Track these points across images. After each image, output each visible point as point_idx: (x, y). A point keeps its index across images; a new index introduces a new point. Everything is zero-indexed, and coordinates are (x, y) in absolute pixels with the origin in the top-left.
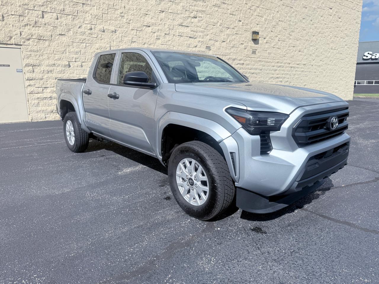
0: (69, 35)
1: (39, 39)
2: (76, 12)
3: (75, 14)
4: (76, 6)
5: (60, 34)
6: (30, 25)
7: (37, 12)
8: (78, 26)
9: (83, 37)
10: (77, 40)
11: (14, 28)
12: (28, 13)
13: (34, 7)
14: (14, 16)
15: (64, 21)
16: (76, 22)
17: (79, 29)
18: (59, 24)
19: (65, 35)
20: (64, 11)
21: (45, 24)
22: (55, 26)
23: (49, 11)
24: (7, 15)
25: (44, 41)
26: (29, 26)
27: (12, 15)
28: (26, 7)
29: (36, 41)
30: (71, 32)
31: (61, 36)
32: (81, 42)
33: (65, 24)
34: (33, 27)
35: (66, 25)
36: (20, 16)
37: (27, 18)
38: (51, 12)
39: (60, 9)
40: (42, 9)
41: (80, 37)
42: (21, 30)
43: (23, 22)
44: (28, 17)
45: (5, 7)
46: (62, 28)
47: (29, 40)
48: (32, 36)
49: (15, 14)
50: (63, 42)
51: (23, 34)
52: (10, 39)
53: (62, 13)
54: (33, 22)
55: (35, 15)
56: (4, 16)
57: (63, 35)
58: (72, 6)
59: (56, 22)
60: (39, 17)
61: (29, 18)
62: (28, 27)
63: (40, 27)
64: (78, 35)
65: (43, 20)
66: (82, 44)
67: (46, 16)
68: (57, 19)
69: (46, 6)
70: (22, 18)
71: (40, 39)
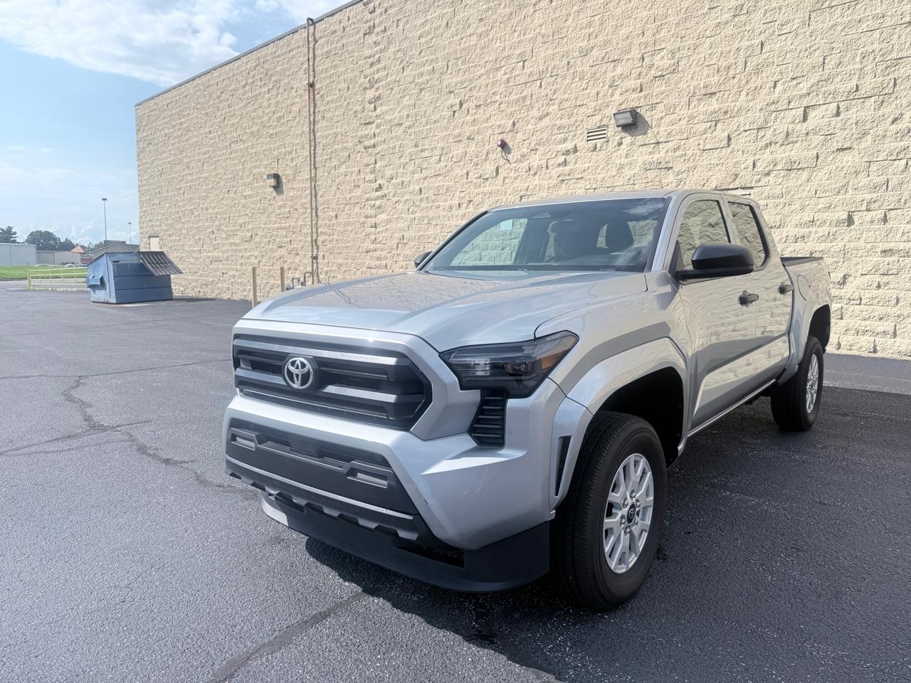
0: (863, 145)
1: (788, 170)
2: (892, 84)
3: (886, 91)
4: (893, 69)
5: (838, 150)
6: (776, 143)
7: (794, 111)
8: (891, 120)
9: (902, 143)
10: (882, 156)
11: (745, 155)
12: (776, 118)
13: (789, 102)
14: (748, 132)
15: (854, 117)
16: (886, 110)
17: (894, 126)
18: (839, 125)
19: (850, 148)
20: (857, 90)
21: (807, 134)
22: (829, 133)
23: (821, 102)
24: (737, 133)
25: (800, 172)
26: (773, 146)
27: (746, 131)
28: (773, 108)
29: (782, 175)
30: (869, 137)
31: (841, 153)
32: (894, 158)
33: (855, 121)
34: (782, 145)
35: (856, 123)
36: (758, 129)
37: (772, 130)
38: (824, 104)
39: (848, 89)
40: (805, 102)
41: (893, 144)
42: (757, 157)
43: (764, 139)
44: (775, 127)
45: (736, 119)
46: (846, 132)
47: (768, 174)
48: (775, 165)
49: (751, 128)
50: (842, 168)
51: (758, 164)
52: (734, 180)
53: (851, 97)
54: (783, 135)
55: (789, 120)
56: (731, 137)
57: (846, 149)
58: (882, 71)
59: (833, 123)
60: (797, 121)
61: (775, 130)
62: (773, 148)
63: (797, 142)
64: (887, 140)
65: (805, 125)
66: (896, 162)
67: (812, 114)
68: (838, 114)
69: (815, 93)
70: (761, 133)
71: (790, 170)
